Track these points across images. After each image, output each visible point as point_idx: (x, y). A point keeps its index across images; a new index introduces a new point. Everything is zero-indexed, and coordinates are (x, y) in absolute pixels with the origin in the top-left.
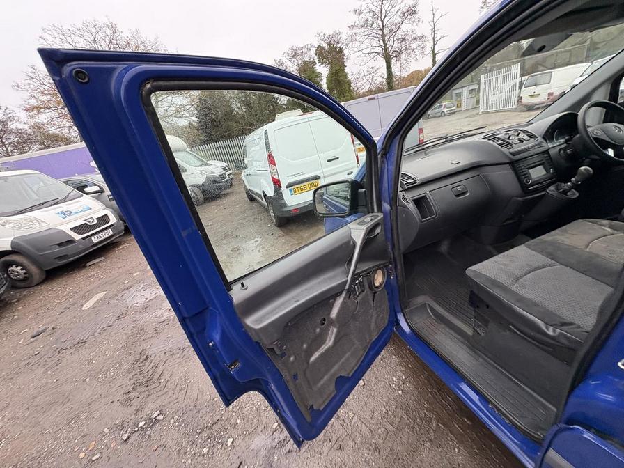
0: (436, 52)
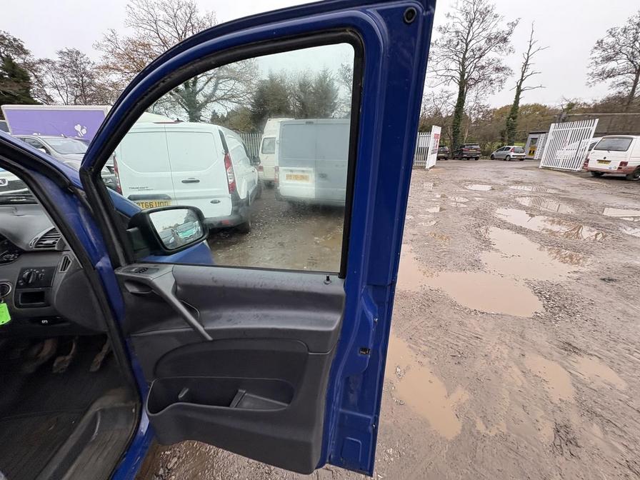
0: (522, 87)
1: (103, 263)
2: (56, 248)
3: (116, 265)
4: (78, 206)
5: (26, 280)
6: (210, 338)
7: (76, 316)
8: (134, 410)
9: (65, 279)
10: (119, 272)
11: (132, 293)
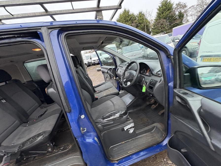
1: (171, 84)
2: (160, 75)
3: (175, 87)
4: (170, 62)
5: (151, 82)
6: (213, 148)
7: (158, 98)
8: (164, 135)
9: (159, 85)
10: (175, 91)
11: (178, 101)
